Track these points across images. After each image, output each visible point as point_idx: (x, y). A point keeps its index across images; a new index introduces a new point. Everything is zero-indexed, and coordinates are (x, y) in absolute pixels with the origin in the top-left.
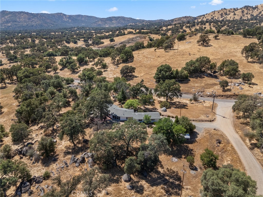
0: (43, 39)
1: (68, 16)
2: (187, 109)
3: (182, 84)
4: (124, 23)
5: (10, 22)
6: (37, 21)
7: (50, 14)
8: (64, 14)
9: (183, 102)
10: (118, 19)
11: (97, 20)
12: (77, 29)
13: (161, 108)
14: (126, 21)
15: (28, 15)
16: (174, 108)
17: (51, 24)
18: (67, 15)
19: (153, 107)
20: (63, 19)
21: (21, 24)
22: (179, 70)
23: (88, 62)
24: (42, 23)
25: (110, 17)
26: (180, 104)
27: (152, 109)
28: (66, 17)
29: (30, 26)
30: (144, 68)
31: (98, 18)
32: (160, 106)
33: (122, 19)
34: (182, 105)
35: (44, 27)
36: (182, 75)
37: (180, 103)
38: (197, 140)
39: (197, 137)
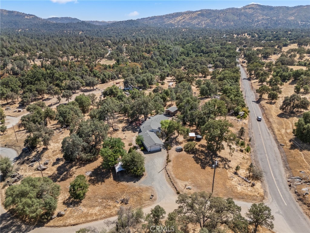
38: (121, 183)
39: (128, 182)
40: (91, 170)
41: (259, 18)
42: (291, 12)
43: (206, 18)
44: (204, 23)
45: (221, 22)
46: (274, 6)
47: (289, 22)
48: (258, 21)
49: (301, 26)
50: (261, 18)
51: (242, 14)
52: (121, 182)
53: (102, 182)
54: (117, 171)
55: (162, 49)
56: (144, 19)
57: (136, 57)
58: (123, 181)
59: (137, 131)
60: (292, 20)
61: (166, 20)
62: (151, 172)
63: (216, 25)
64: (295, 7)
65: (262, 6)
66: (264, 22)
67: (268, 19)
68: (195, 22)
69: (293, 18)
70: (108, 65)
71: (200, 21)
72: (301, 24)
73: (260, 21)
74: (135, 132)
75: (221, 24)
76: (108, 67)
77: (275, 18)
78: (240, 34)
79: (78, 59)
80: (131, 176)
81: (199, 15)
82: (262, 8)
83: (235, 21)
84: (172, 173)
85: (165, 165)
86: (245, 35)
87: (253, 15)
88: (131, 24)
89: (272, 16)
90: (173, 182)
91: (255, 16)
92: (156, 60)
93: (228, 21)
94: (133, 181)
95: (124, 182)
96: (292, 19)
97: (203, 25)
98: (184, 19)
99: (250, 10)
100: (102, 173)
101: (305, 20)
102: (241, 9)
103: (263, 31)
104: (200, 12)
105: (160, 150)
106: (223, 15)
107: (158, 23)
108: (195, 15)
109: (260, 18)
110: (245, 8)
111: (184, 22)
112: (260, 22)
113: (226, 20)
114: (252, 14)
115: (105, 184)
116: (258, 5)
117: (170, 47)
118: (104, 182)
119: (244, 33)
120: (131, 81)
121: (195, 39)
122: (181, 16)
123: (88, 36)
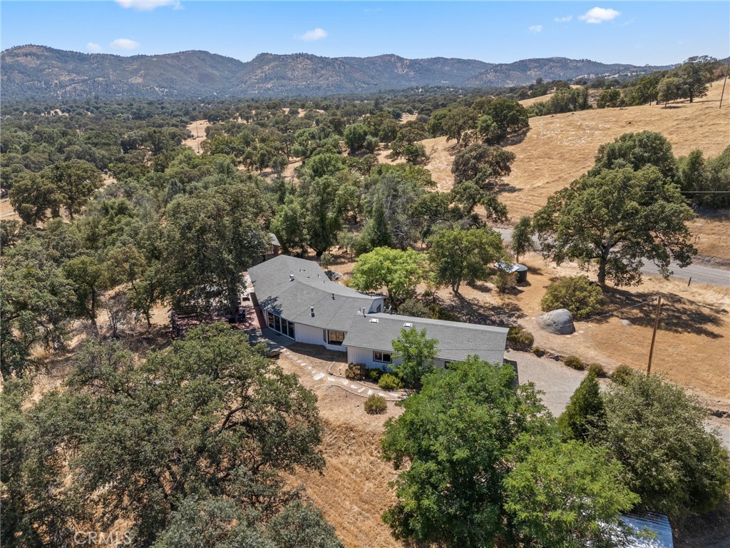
0: (318, 110)
1: (408, 61)
2: (714, 336)
3: (718, 223)
4: (564, 75)
5: (271, 79)
6: (331, 76)
7: (365, 58)
8: (398, 57)
9: (698, 298)
10: (545, 65)
11: (483, 71)
12: (422, 92)
13: (548, 309)
14: (570, 69)
15: (312, 61)
16: (625, 322)
17: (364, 83)
18: (406, 59)
19: (507, 301)
20: (396, 71)
21: (295, 83)
22: (705, 156)
23: (379, 150)
24: (341, 81)
25: (522, 61)
26: (679, 306)
27: (494, 308)
28: (402, 66)
29: (313, 88)
30: (557, 161)
31: (489, 64)
32: (544, 301)
33: (558, 65)
34: (685, 313)
35: (344, 89)
36: (719, 179)
37: (679, 300)
41: (63, 78)
42: (131, 68)
47: (135, 89)
48: (62, 86)
49: (163, 95)
50: (68, 78)
60: (139, 84)
65: (58, 51)
66: (79, 88)
67: (85, 81)
69: (140, 80)
72: (162, 92)
73: (67, 86)
77: (101, 79)
82: (58, 55)
89: (92, 74)
91: (50, 74)
99: (29, 58)
101: (166, 84)
103: (95, 103)
110: (11, 53)
114: (39, 70)
116: (45, 47)
119: (51, 109)
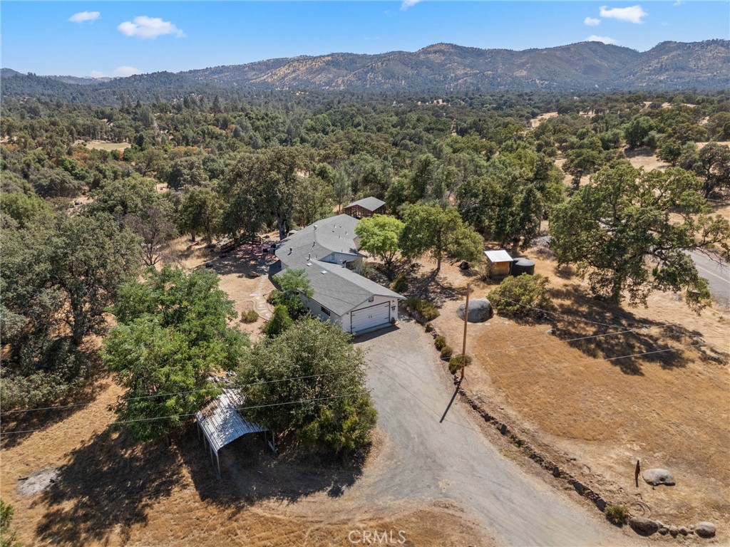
5: (667, 70)
15: (728, 47)
21: (696, 74)
38: (256, 509)
39: (293, 496)
40: (59, 459)
41: (458, 72)
42: (519, 61)
43: (344, 72)
44: (341, 81)
45: (380, 79)
46: (483, 49)
47: (517, 82)
48: (456, 79)
49: (542, 88)
50: (462, 72)
51: (422, 63)
52: (252, 503)
53: (128, 523)
54: (218, 443)
55: (258, 120)
56: (196, 71)
57: (191, 134)
58: (263, 495)
59: (263, 272)
60: (522, 77)
61: (251, 74)
62: (401, 425)
63: (368, 86)
64: (524, 52)
65: (461, 48)
66: (469, 81)
67: (475, 75)
68: (320, 79)
69: (524, 73)
70: (109, 151)
71: (331, 76)
72: (542, 84)
73: (460, 79)
74: (253, 277)
75: (380, 84)
76: (111, 157)
77: (489, 72)
78: (428, 101)
79: (11, 137)
80: (304, 460)
81: (328, 63)
82: (460, 51)
83: (409, 78)
84: (512, 412)
85: (450, 382)
86: (438, 102)
87: (444, 66)
88: (164, 83)
89: (483, 68)
90: (548, 458)
91: (449, 69)
92: (247, 139)
93: (394, 77)
94: (321, 489)
95: (272, 503)
96: (522, 74)
97: (340, 85)
98: (294, 71)
100: (125, 470)
101: (548, 77)
102: (417, 54)
103: (473, 94)
104: (330, 58)
105: (391, 326)
106: (382, 64)
107: (234, 81)
108: (319, 64)
109: (460, 72)
110: (425, 51)
111: (294, 79)
112: (460, 81)
113: (389, 75)
114: (442, 65)
115: (148, 534)
116: (452, 45)
117: (277, 118)
118: (142, 519)
119: (435, 99)
120: (191, 169)
121: (331, 107)
122: (286, 67)
123: (44, 99)
